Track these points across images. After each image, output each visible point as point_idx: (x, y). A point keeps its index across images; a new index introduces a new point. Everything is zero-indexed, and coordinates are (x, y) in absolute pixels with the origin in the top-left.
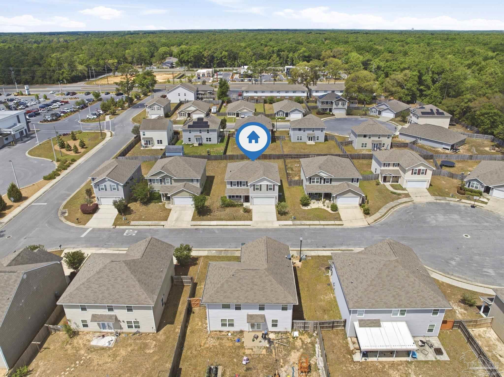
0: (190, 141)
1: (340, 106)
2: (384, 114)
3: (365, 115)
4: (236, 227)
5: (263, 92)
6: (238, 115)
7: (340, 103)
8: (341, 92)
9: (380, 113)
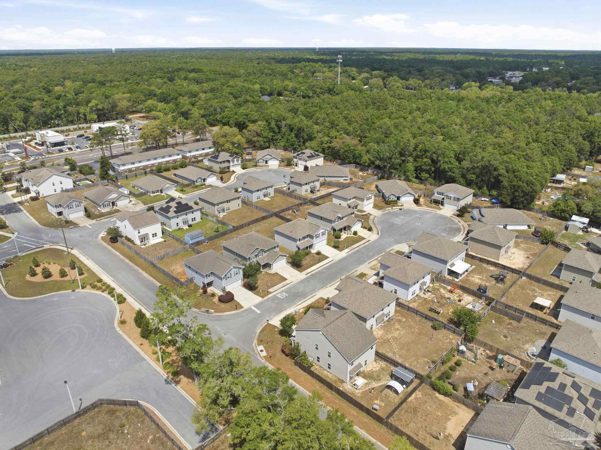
0: (178, 226)
1: (236, 163)
2: (270, 163)
3: (256, 166)
4: (328, 264)
5: (140, 162)
6: (161, 192)
7: (235, 160)
8: (210, 148)
9: (266, 162)
